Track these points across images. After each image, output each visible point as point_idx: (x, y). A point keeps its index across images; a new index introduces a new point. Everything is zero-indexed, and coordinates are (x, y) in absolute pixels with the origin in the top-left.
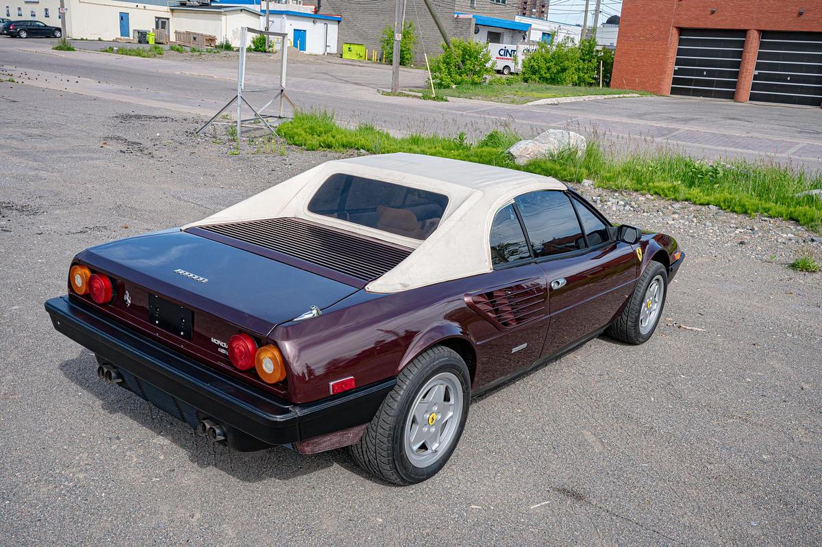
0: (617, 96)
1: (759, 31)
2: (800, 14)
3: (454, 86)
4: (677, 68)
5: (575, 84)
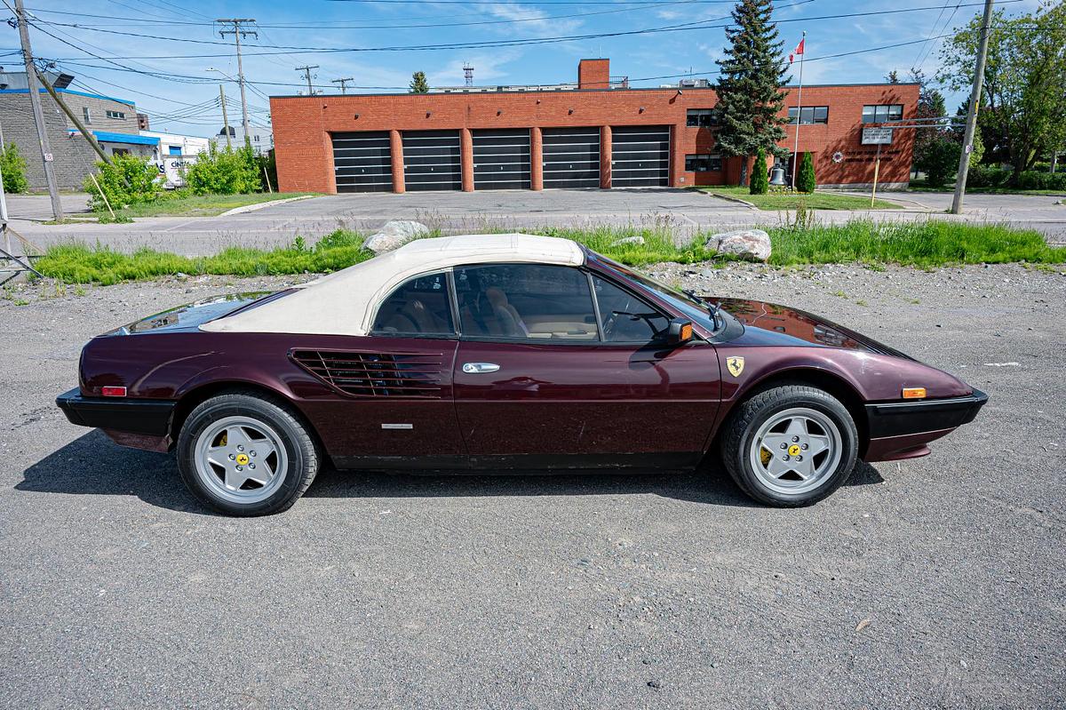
0: (295, 199)
1: (400, 131)
2: (428, 116)
3: (126, 206)
4: (337, 168)
5: (242, 192)
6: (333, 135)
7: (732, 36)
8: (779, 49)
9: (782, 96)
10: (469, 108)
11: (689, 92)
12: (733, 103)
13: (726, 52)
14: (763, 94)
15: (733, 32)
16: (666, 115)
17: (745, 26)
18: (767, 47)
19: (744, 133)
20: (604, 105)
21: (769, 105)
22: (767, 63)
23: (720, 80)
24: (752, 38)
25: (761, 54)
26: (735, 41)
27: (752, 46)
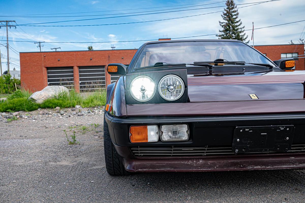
1: (78, 66)
2: (91, 60)
4: (49, 83)
5: (4, 94)
6: (48, 68)
7: (222, 25)
8: (243, 30)
10: (109, 57)
13: (220, 31)
15: (223, 23)
17: (227, 20)
18: (238, 29)
22: (238, 35)
24: (231, 25)
25: (235, 32)
26: (224, 26)
27: (231, 29)
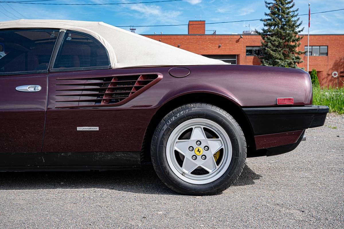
7: (269, 6)
8: (296, 13)
9: (299, 38)
11: (247, 37)
12: (270, 42)
13: (266, 15)
14: (287, 38)
15: (269, 4)
16: (234, 49)
18: (289, 12)
19: (277, 58)
20: (198, 43)
21: (292, 44)
22: (289, 20)
23: (263, 30)
24: (280, 7)
25: (286, 16)
26: (270, 8)
27: (281, 11)
